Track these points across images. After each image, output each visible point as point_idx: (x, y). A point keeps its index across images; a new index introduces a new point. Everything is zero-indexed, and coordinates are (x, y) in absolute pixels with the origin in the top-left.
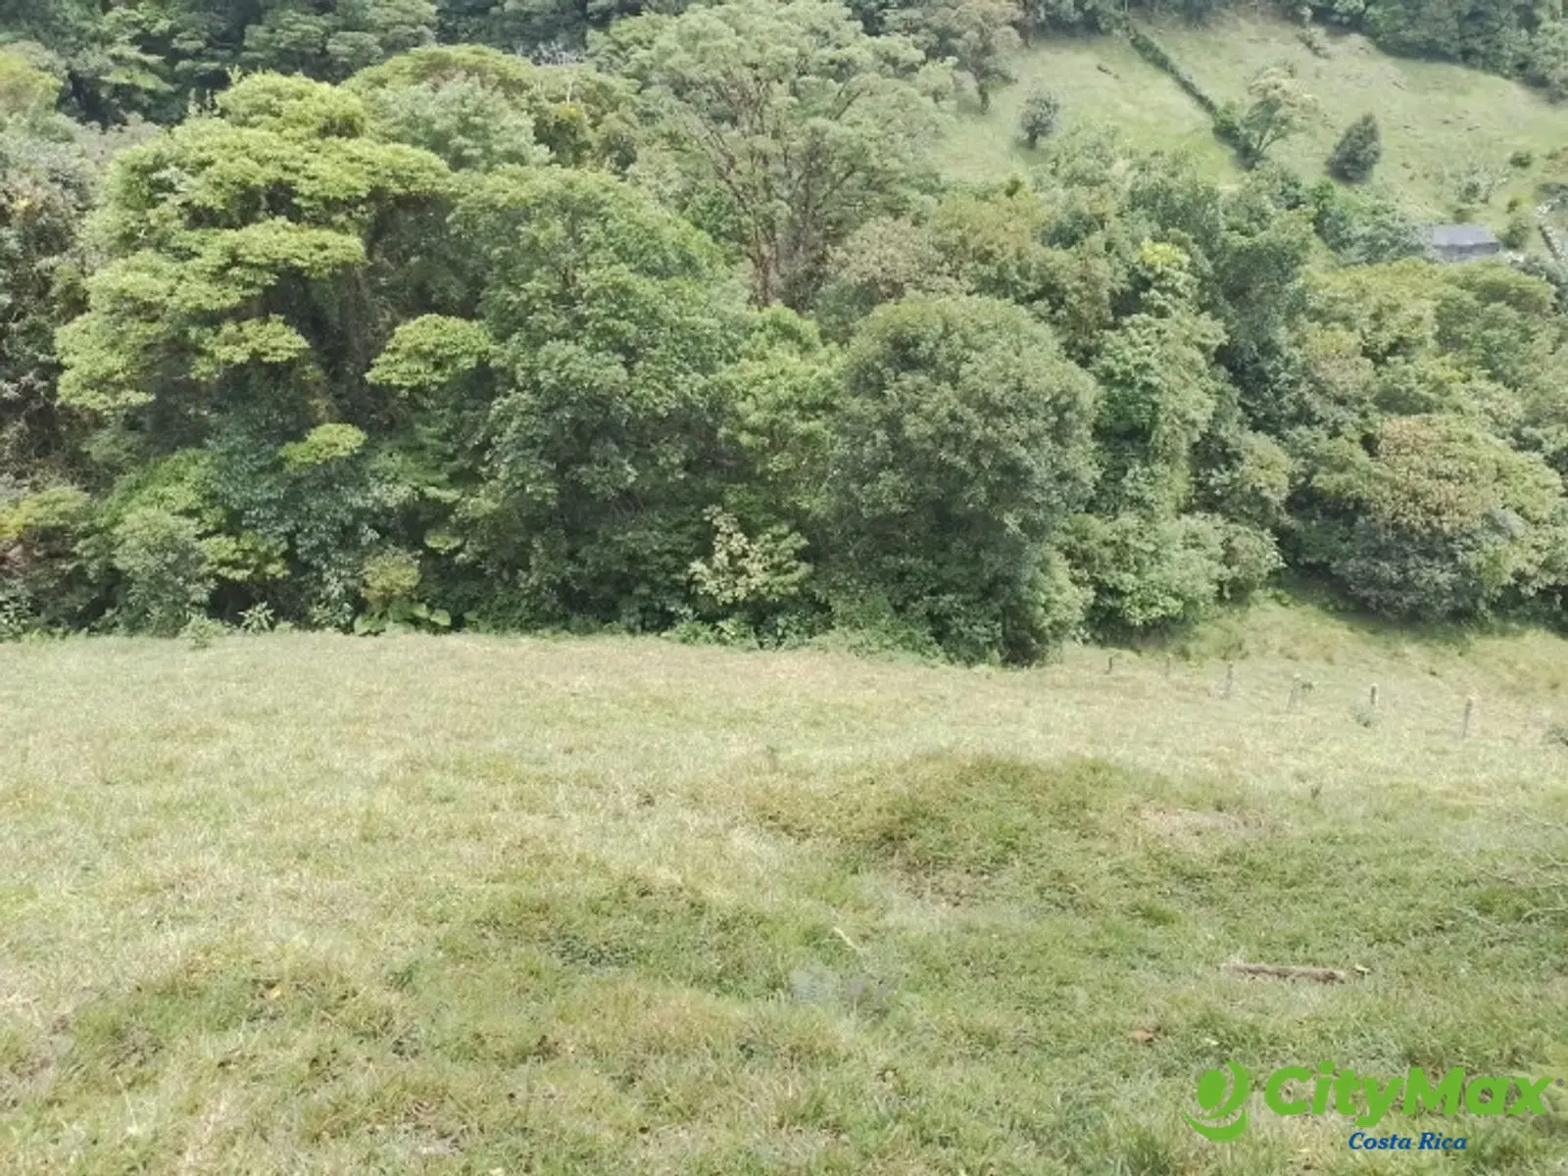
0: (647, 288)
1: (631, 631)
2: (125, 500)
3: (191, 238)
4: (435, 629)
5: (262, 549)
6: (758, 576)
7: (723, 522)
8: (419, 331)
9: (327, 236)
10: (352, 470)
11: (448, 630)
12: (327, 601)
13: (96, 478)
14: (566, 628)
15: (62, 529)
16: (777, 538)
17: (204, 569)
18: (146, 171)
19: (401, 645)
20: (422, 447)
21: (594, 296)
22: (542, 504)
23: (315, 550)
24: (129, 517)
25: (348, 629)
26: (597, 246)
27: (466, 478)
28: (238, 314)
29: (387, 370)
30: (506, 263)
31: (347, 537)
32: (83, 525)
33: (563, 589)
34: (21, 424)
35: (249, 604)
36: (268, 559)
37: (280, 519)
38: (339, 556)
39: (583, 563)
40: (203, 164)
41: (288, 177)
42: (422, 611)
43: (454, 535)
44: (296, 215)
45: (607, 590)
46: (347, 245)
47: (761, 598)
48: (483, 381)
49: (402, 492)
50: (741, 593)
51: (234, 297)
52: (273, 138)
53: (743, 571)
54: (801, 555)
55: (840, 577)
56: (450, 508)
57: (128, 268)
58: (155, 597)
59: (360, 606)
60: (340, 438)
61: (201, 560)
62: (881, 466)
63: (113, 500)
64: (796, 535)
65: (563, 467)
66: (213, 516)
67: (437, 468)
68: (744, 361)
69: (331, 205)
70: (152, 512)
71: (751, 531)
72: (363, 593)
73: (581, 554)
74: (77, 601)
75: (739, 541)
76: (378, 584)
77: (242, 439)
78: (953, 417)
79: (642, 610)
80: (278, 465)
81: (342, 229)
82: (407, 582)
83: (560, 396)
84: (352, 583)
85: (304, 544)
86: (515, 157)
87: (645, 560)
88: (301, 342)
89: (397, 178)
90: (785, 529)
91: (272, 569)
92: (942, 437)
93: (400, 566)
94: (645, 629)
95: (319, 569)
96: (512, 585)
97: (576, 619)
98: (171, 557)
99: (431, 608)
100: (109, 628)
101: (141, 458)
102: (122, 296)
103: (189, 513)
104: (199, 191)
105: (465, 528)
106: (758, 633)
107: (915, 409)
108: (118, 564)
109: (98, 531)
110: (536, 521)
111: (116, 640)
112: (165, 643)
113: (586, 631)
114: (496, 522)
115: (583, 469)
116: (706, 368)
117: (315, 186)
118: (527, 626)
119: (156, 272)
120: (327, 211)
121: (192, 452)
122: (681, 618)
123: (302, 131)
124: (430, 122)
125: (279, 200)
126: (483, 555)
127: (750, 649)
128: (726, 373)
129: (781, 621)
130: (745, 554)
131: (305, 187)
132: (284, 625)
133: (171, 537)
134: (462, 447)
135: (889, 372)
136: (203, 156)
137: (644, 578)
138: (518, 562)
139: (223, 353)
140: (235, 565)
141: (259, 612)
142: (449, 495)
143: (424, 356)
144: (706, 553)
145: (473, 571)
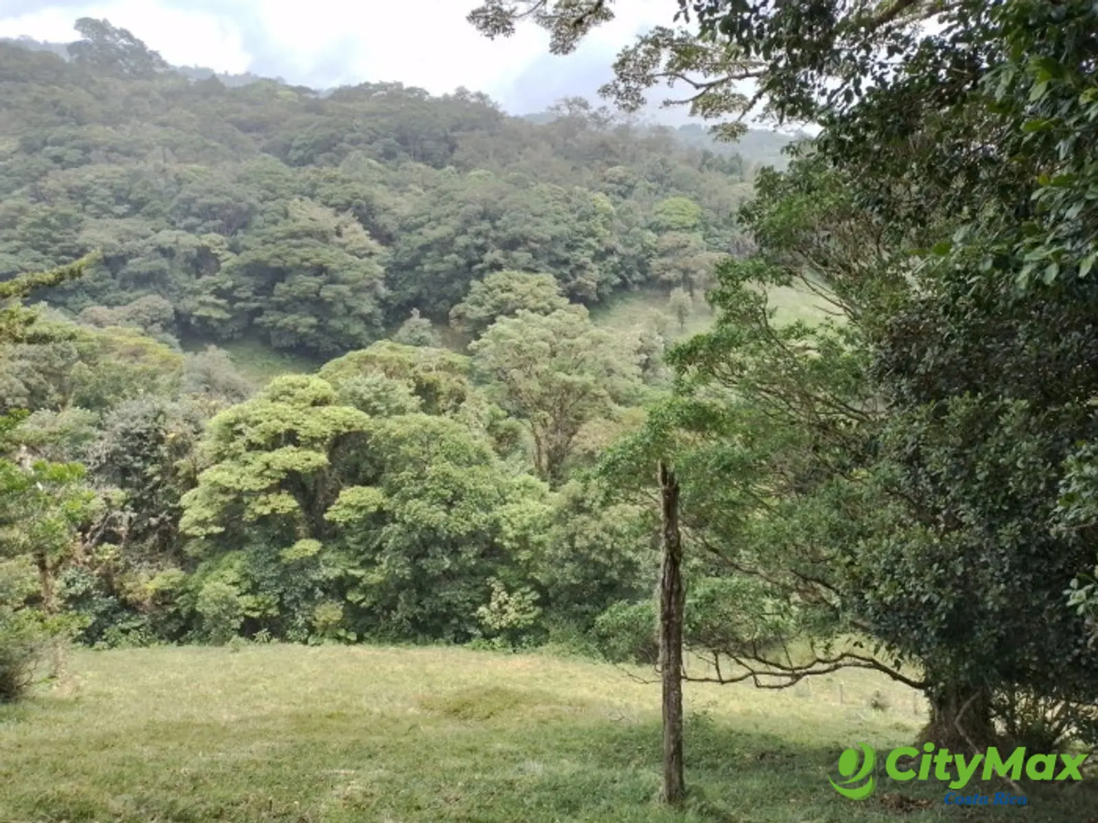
0: (458, 473)
1: (448, 643)
2: (204, 576)
3: (249, 456)
4: (349, 642)
5: (267, 601)
6: (512, 615)
7: (497, 586)
8: (350, 494)
9: (311, 454)
10: (313, 562)
11: (355, 643)
12: (296, 628)
13: (187, 564)
14: (415, 642)
15: (171, 591)
16: (523, 594)
17: (239, 612)
18: (231, 425)
19: (330, 650)
20: (348, 548)
21: (433, 479)
22: (404, 578)
23: (292, 602)
24: (206, 586)
25: (305, 642)
26: (437, 454)
27: (369, 564)
28: (267, 491)
29: (336, 514)
30: (393, 462)
31: (308, 594)
32: (180, 589)
33: (414, 620)
34: (156, 536)
35: (258, 629)
36: (269, 606)
37: (277, 586)
38: (303, 604)
39: (424, 607)
40: (257, 422)
41: (295, 428)
42: (342, 633)
43: (360, 593)
44: (297, 444)
45: (436, 621)
46: (321, 458)
47: (514, 626)
48: (381, 517)
49: (338, 572)
50: (504, 624)
51: (267, 484)
52: (289, 407)
53: (505, 612)
54: (535, 603)
55: (554, 615)
56: (360, 579)
57: (218, 470)
58: (215, 626)
59: (312, 630)
60: (308, 546)
61: (238, 607)
62: (565, 560)
63: (196, 576)
64: (534, 593)
65: (414, 561)
66: (247, 584)
67: (355, 559)
68: (509, 504)
69: (314, 439)
70: (218, 584)
71: (510, 591)
72: (314, 623)
73: (424, 602)
74: (173, 627)
75: (504, 596)
76: (323, 618)
77: (263, 546)
78: (597, 537)
79: (455, 632)
80: (278, 558)
81: (318, 451)
82: (337, 618)
83: (412, 527)
84: (309, 618)
85: (288, 598)
86: (401, 410)
87: (456, 606)
88: (295, 503)
89: (344, 424)
90: (528, 589)
91: (270, 611)
92: (592, 547)
93: (333, 609)
94: (455, 641)
95: (293, 611)
96: (388, 618)
97: (420, 637)
98: (225, 607)
99: (347, 631)
100: (189, 641)
101: (211, 555)
102: (214, 484)
103: (234, 584)
104: (253, 434)
105: (365, 590)
106: (514, 646)
107: (581, 533)
108: (199, 609)
109: (188, 591)
110: (401, 586)
111: (193, 647)
112: (219, 649)
113: (425, 643)
114: (382, 587)
115: (423, 561)
116: (488, 509)
117: (307, 432)
118: (394, 641)
119: (231, 472)
120: (312, 442)
121: (237, 553)
122: (474, 636)
123: (303, 405)
124: (362, 395)
125: (291, 437)
126: (375, 603)
127: (509, 654)
128: (499, 511)
129: (524, 638)
130: (506, 602)
131: (302, 432)
132: (275, 640)
133: (226, 597)
134: (368, 548)
135: (571, 514)
136: (257, 418)
137: (455, 615)
138: (392, 607)
139: (259, 510)
140: (254, 610)
141: (263, 634)
142: (359, 573)
143: (352, 507)
144: (487, 601)
145: (369, 611)
